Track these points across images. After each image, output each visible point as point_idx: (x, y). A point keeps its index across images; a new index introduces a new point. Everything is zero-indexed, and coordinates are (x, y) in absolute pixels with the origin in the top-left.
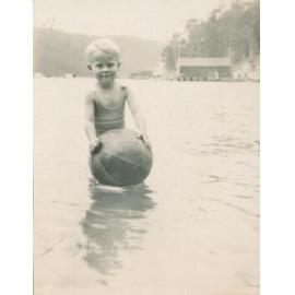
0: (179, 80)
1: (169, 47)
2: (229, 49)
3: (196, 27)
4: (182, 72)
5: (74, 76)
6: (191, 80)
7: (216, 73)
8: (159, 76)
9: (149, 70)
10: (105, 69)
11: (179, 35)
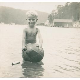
0: (54, 27)
1: (50, 15)
2: (72, 17)
3: (61, 8)
4: (55, 24)
5: (15, 24)
6: (58, 27)
7: (67, 25)
8: (47, 25)
9: (43, 23)
10: (31, 21)
11: (54, 11)
